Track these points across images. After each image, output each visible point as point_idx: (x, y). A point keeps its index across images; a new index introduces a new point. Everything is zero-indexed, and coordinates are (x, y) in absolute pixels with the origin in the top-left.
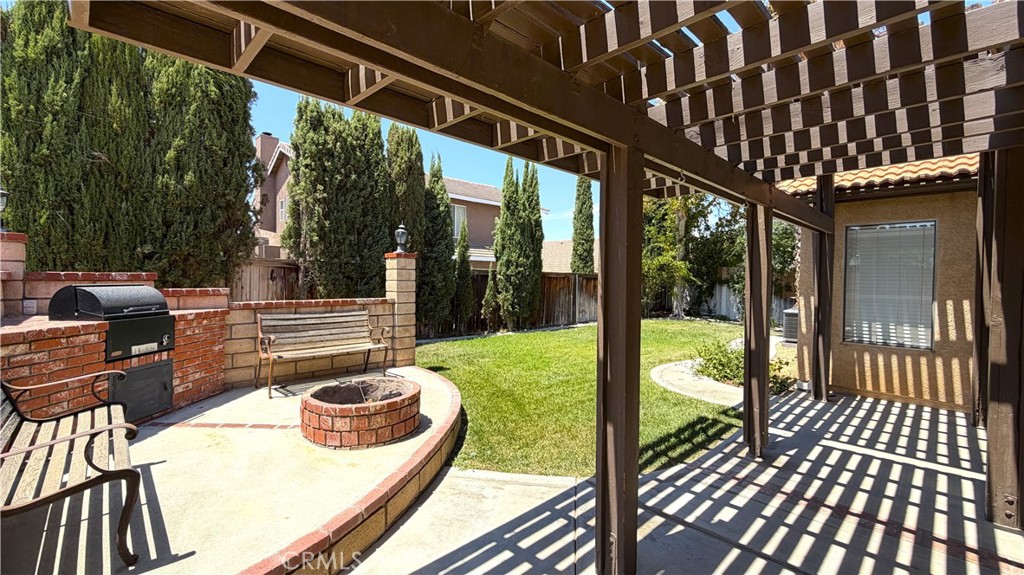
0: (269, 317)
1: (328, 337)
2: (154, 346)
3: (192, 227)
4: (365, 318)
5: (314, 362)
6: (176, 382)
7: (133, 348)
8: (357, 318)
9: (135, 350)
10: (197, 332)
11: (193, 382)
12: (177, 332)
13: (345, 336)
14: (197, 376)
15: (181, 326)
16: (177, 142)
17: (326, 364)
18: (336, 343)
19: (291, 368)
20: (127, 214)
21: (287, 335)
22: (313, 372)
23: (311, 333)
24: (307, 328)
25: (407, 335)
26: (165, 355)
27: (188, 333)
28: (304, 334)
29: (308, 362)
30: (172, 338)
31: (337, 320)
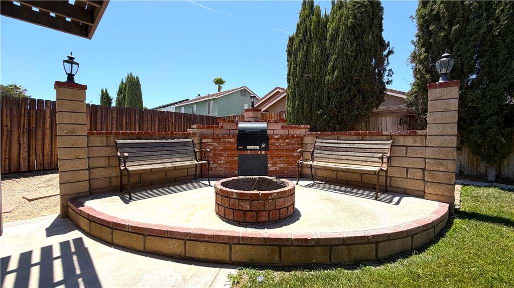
0: (321, 141)
1: (352, 158)
2: (258, 147)
3: (338, 98)
4: (388, 146)
5: (349, 174)
6: (269, 165)
7: (248, 146)
8: (379, 146)
9: (249, 147)
10: (282, 144)
11: (279, 168)
12: (270, 143)
13: (365, 159)
14: (282, 165)
15: (272, 141)
16: (334, 56)
17: (357, 178)
18: (356, 163)
19: (334, 175)
20: (317, 97)
21: (327, 152)
22: (348, 181)
23: (342, 153)
24: (340, 149)
25: (441, 169)
26: (263, 152)
27: (277, 144)
28: (337, 153)
29: (344, 173)
30: (267, 145)
31: (362, 146)
